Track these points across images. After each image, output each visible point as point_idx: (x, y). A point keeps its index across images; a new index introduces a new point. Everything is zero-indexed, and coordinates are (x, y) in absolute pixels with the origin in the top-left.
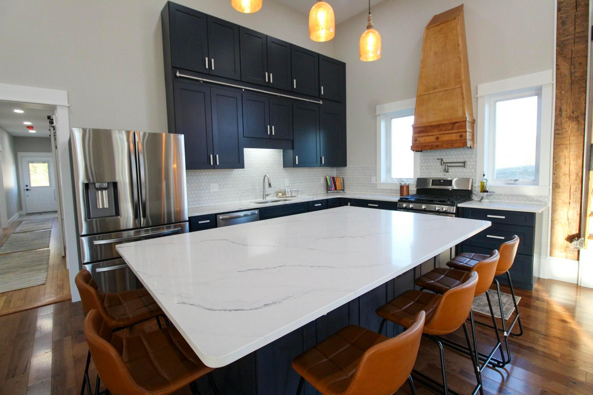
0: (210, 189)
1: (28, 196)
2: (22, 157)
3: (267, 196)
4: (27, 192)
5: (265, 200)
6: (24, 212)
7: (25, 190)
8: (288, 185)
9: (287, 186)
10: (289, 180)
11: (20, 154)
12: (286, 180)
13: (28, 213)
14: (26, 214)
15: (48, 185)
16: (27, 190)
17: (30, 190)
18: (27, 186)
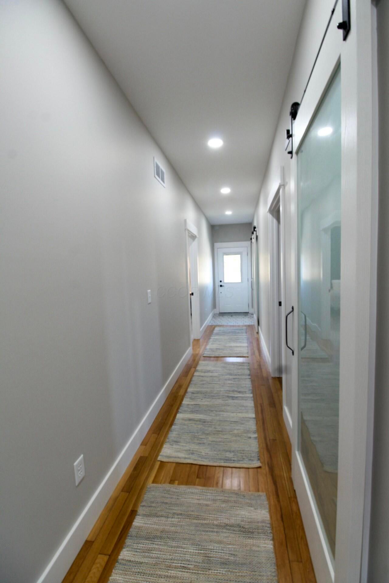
1: (221, 293)
2: (218, 248)
4: (221, 288)
6: (217, 311)
7: (219, 286)
11: (217, 245)
13: (220, 312)
14: (218, 313)
15: (240, 281)
16: (221, 286)
17: (223, 286)
18: (221, 281)
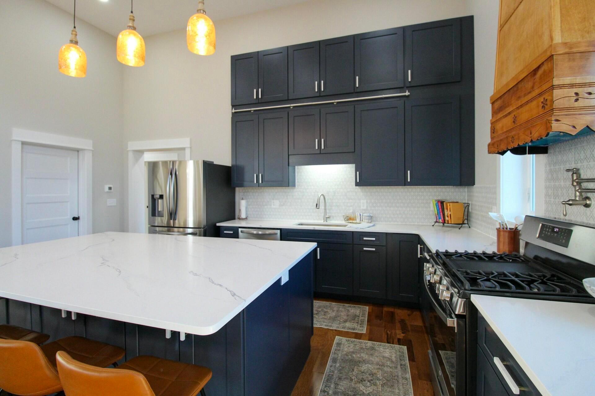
0: (271, 205)
3: (328, 219)
5: (325, 223)
8: (365, 208)
9: (363, 210)
10: (367, 202)
12: (362, 201)
